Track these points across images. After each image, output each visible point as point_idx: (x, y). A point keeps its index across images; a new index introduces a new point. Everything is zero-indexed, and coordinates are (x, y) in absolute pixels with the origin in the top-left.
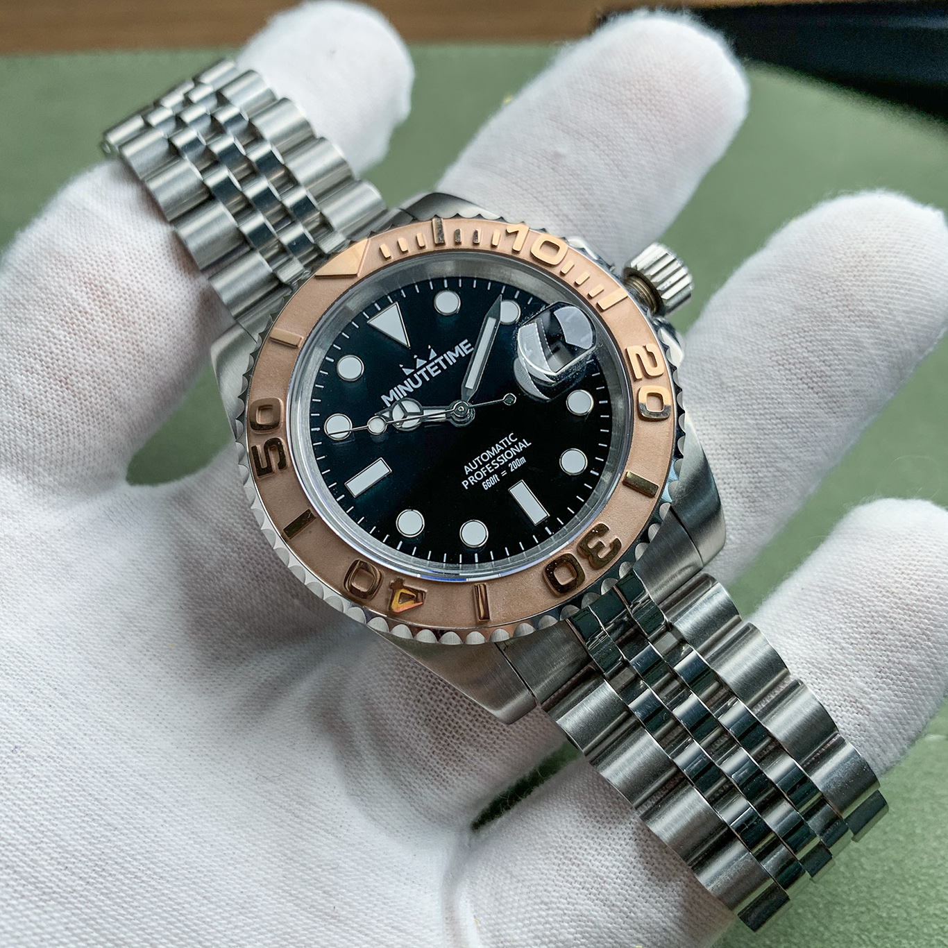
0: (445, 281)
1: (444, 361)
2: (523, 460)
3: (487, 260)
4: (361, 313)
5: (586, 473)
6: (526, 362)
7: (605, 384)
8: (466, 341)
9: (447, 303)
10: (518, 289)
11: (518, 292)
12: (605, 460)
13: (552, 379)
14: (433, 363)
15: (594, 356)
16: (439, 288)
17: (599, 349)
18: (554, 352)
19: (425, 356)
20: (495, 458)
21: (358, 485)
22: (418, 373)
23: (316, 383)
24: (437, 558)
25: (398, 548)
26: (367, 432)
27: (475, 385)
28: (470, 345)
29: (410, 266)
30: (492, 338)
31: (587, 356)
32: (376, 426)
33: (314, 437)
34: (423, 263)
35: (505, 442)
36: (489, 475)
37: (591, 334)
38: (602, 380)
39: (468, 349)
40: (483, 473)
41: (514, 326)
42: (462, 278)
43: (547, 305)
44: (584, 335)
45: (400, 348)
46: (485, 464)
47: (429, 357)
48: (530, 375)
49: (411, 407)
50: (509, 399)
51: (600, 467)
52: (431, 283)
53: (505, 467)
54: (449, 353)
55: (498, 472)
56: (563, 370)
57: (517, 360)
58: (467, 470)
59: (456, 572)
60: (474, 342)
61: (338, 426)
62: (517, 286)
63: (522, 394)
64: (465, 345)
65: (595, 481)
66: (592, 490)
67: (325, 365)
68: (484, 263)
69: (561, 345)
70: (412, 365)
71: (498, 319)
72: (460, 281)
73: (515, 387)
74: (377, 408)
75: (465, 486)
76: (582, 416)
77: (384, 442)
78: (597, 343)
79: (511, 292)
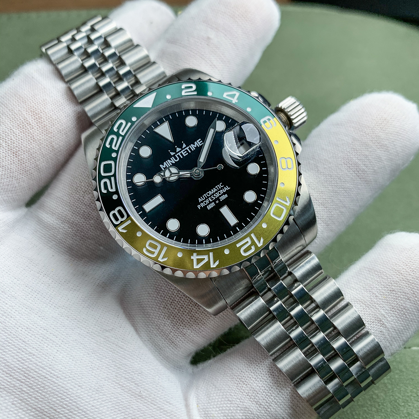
0: (190, 111)
1: (190, 149)
2: (226, 196)
3: (210, 102)
4: (151, 126)
5: (256, 202)
6: (228, 150)
7: (265, 160)
8: (200, 139)
9: (191, 121)
10: (225, 115)
11: (225, 117)
12: (265, 196)
13: (240, 158)
14: (184, 150)
15: (260, 147)
16: (187, 114)
17: (262, 144)
18: (241, 145)
19: (180, 146)
20: (213, 194)
21: (149, 207)
22: (177, 154)
23: (129, 159)
24: (185, 241)
25: (167, 237)
26: (153, 182)
27: (204, 160)
28: (202, 141)
29: (174, 104)
30: (212, 138)
31: (257, 147)
32: (157, 179)
33: (128, 184)
34: (180, 102)
35: (218, 187)
36: (210, 202)
37: (259, 137)
38: (263, 158)
39: (201, 143)
40: (207, 201)
41: (223, 133)
42: (198, 110)
43: (238, 123)
44: (256, 137)
45: (169, 143)
46: (208, 197)
47: (182, 147)
48: (230, 156)
49: (174, 170)
50: (220, 167)
51: (263, 199)
52: (184, 112)
53: (218, 199)
54: (192, 145)
55: (214, 201)
56: (246, 153)
57: (224, 148)
58: (200, 200)
59: (194, 248)
60: (204, 140)
61: (140, 179)
62: (224, 114)
63: (226, 164)
64: (199, 141)
65: (260, 206)
66: (259, 210)
67: (133, 150)
68: (209, 103)
69: (244, 141)
70: (174, 150)
71: (215, 128)
72: (197, 111)
73: (223, 161)
74: (158, 171)
75: (199, 208)
76: (254, 175)
77: (161, 187)
78: (261, 141)
79: (221, 117)
